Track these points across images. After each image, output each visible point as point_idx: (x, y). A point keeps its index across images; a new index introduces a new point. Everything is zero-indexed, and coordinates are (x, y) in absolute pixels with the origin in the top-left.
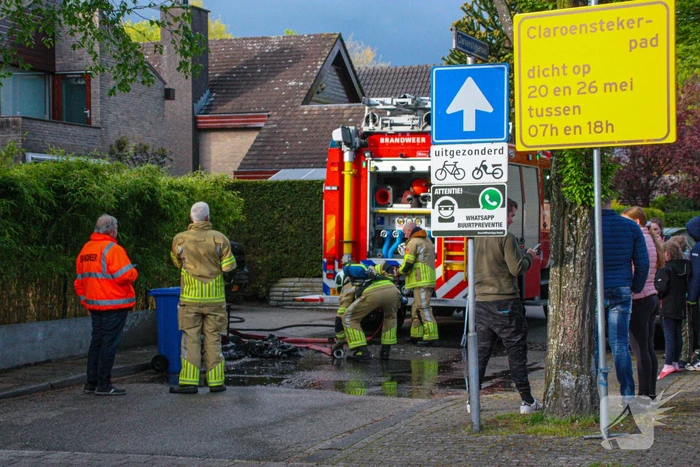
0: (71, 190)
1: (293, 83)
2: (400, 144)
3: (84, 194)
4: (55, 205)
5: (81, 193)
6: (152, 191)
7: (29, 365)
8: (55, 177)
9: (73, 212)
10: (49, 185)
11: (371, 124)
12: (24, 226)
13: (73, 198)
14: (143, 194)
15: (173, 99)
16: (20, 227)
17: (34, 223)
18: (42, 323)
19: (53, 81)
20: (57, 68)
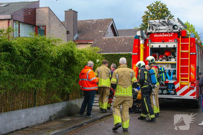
0: (38, 50)
1: (100, 31)
2: (162, 37)
3: (43, 51)
4: (30, 56)
5: (42, 51)
6: (72, 52)
7: (18, 130)
8: (31, 44)
9: (38, 59)
10: (28, 47)
11: (151, 29)
12: (16, 66)
13: (39, 53)
14: (68, 53)
15: (69, 34)
16: (14, 66)
17: (21, 65)
18: (24, 110)
19: (35, 28)
20: (37, 24)
